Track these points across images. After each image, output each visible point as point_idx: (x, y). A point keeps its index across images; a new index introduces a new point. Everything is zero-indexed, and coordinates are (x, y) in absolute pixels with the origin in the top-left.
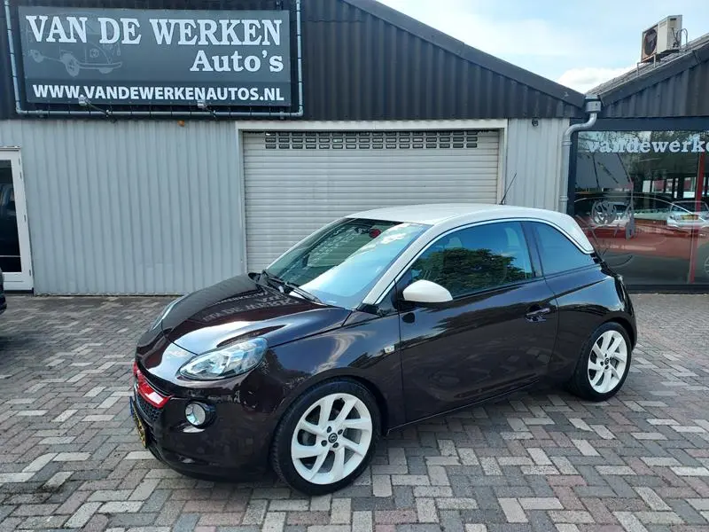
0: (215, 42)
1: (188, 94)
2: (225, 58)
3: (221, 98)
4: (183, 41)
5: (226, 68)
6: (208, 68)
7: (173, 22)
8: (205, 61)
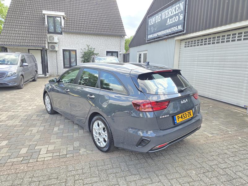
0: (171, 15)
1: (166, 32)
2: (172, 19)
3: (171, 31)
4: (166, 17)
5: (172, 22)
6: (169, 23)
7: (165, 12)
8: (169, 22)
